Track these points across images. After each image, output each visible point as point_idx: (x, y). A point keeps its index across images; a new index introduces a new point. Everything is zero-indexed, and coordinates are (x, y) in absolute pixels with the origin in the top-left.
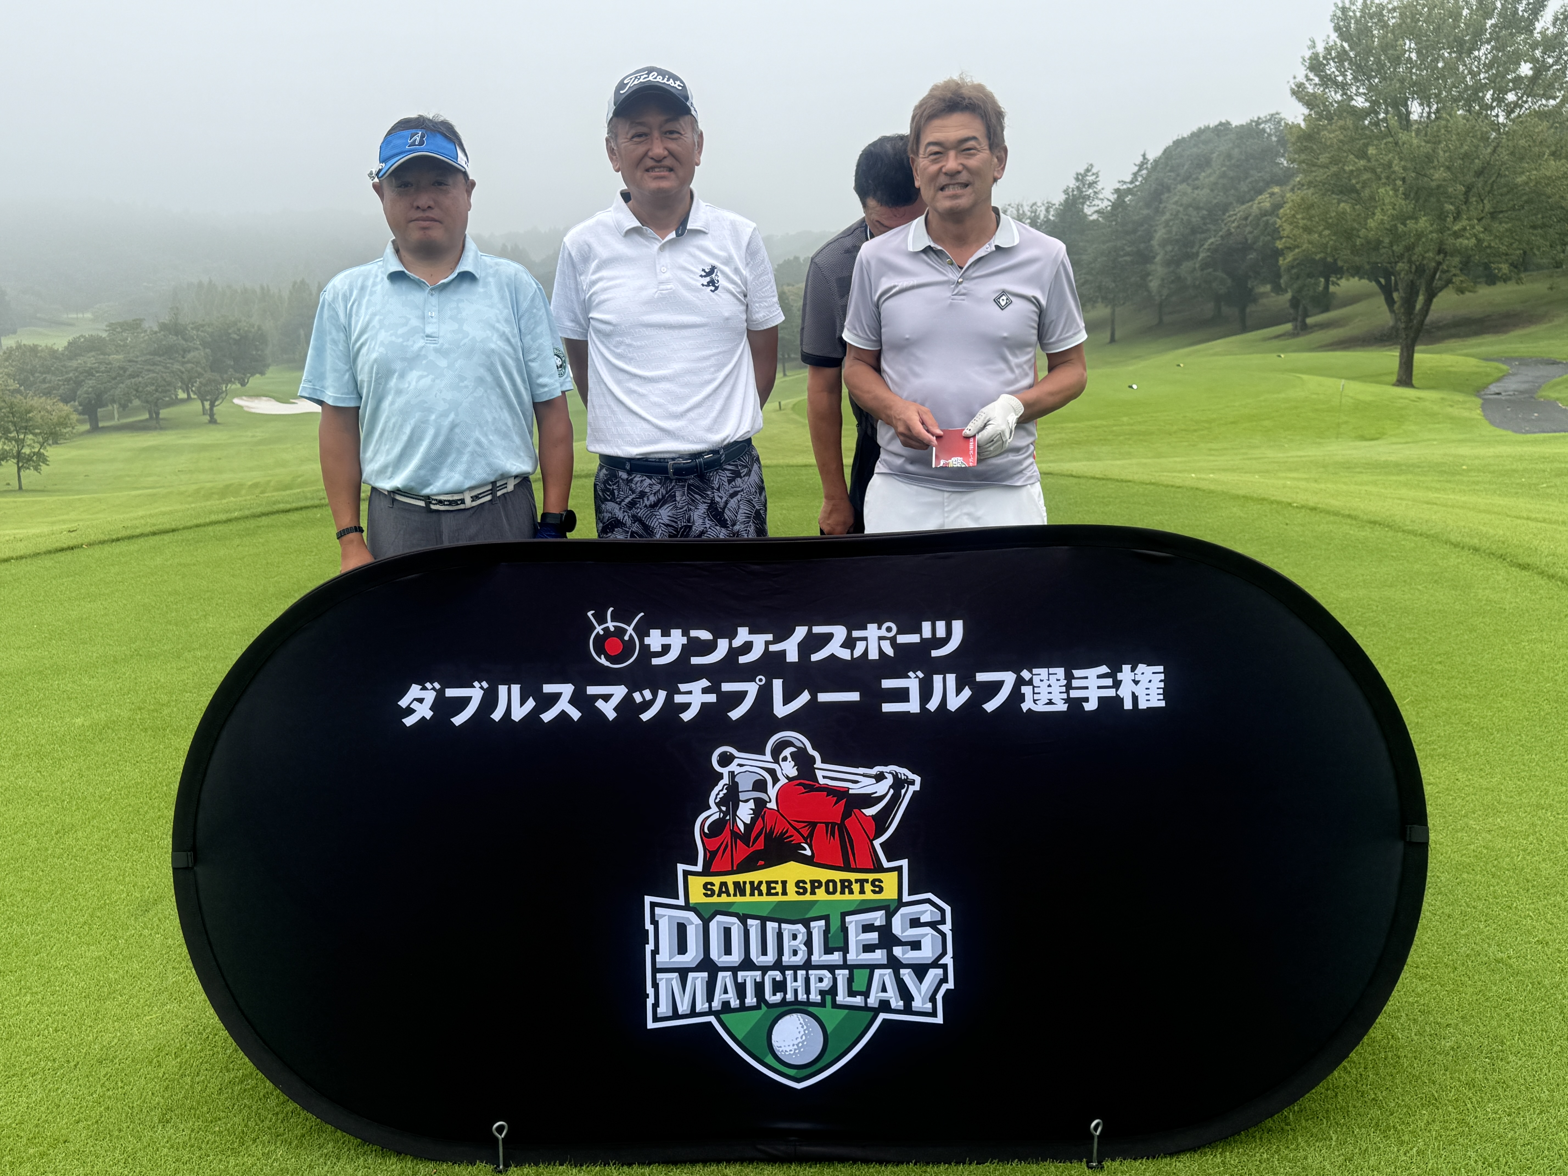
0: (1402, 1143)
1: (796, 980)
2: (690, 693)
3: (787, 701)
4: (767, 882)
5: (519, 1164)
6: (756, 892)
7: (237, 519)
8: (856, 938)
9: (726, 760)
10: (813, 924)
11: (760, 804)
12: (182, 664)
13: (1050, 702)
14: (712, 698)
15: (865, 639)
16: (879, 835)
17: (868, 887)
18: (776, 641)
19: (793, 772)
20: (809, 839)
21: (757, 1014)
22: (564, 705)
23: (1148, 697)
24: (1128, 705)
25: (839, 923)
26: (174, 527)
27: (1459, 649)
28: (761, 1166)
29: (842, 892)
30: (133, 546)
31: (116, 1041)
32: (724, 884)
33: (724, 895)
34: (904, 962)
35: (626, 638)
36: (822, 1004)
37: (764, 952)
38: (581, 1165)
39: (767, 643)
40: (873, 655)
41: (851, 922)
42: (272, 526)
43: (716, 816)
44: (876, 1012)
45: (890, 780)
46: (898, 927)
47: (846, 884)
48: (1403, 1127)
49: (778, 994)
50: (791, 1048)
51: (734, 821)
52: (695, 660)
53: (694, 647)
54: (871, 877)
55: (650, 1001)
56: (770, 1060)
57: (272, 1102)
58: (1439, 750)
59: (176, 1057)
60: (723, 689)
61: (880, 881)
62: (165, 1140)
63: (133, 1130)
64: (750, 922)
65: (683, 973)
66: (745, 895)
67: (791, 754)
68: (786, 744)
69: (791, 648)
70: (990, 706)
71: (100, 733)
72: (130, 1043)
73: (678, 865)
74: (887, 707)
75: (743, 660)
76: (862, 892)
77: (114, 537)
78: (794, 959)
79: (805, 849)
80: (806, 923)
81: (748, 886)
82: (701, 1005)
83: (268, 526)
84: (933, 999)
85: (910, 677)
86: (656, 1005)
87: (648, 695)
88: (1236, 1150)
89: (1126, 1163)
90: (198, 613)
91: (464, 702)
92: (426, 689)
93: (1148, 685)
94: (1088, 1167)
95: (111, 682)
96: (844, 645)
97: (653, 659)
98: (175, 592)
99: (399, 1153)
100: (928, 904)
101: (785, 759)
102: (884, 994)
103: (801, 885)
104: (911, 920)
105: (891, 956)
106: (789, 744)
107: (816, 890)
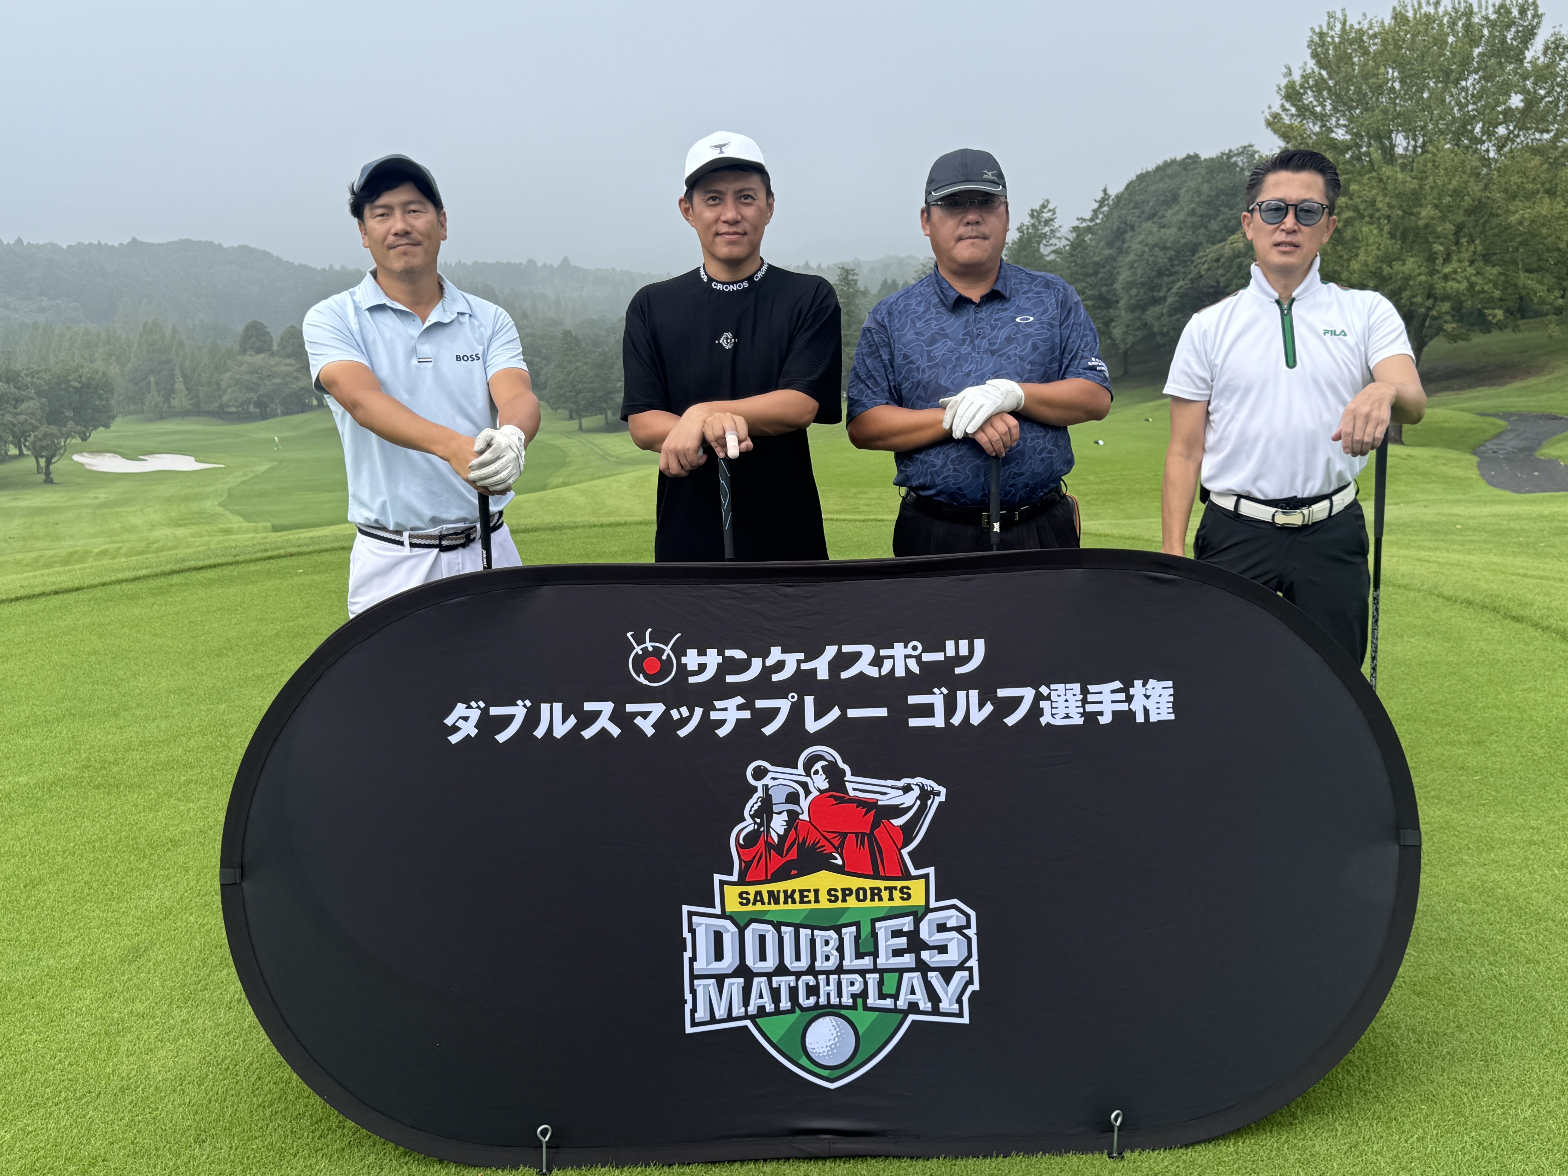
0: (1403, 1132)
1: (828, 984)
2: (725, 709)
3: (818, 716)
4: (800, 891)
5: (562, 1166)
6: (790, 900)
7: (146, 577)
8: (885, 943)
9: (760, 774)
10: (844, 930)
11: (793, 816)
12: (121, 722)
13: (1067, 716)
14: (746, 715)
15: (892, 657)
16: (906, 844)
17: (897, 894)
18: (807, 659)
19: (825, 785)
20: (840, 849)
21: (792, 1018)
23: (1158, 711)
24: (1140, 718)
25: (869, 929)
26: (77, 585)
27: (1453, 698)
28: (797, 1163)
29: (872, 900)
31: (134, 1073)
32: (758, 893)
33: (759, 904)
34: (932, 966)
35: (664, 657)
36: (854, 1007)
37: (798, 958)
38: (623, 1167)
39: (799, 662)
40: (900, 673)
41: (881, 928)
42: (186, 584)
43: (751, 828)
44: (905, 1013)
45: (916, 792)
46: (926, 932)
47: (876, 891)
49: (811, 998)
50: (825, 1049)
51: (768, 832)
52: (730, 679)
53: (730, 666)
54: (899, 884)
55: (688, 1007)
56: (804, 1061)
57: (305, 1122)
58: (1433, 793)
59: (199, 1086)
60: (757, 706)
61: (908, 888)
64: (783, 929)
65: (720, 979)
66: (779, 903)
67: (823, 767)
68: (816, 758)
69: (821, 667)
70: (1011, 721)
71: (50, 791)
73: (715, 875)
74: (914, 722)
75: (776, 678)
76: (891, 898)
77: (13, 596)
78: (826, 964)
79: (836, 859)
80: (838, 929)
81: (782, 895)
82: (738, 1011)
83: (181, 584)
84: (959, 1001)
85: (934, 694)
86: (694, 1010)
87: (685, 711)
88: (1247, 1141)
89: (1145, 1154)
90: (125, 674)
91: (508, 720)
92: (472, 708)
93: (1159, 700)
94: (1109, 1157)
95: (48, 742)
96: (872, 664)
97: (690, 678)
98: (95, 652)
99: (441, 1162)
100: (953, 910)
101: (816, 772)
102: (913, 997)
103: (833, 893)
104: (938, 925)
105: (919, 960)
106: (820, 758)
107: (847, 898)
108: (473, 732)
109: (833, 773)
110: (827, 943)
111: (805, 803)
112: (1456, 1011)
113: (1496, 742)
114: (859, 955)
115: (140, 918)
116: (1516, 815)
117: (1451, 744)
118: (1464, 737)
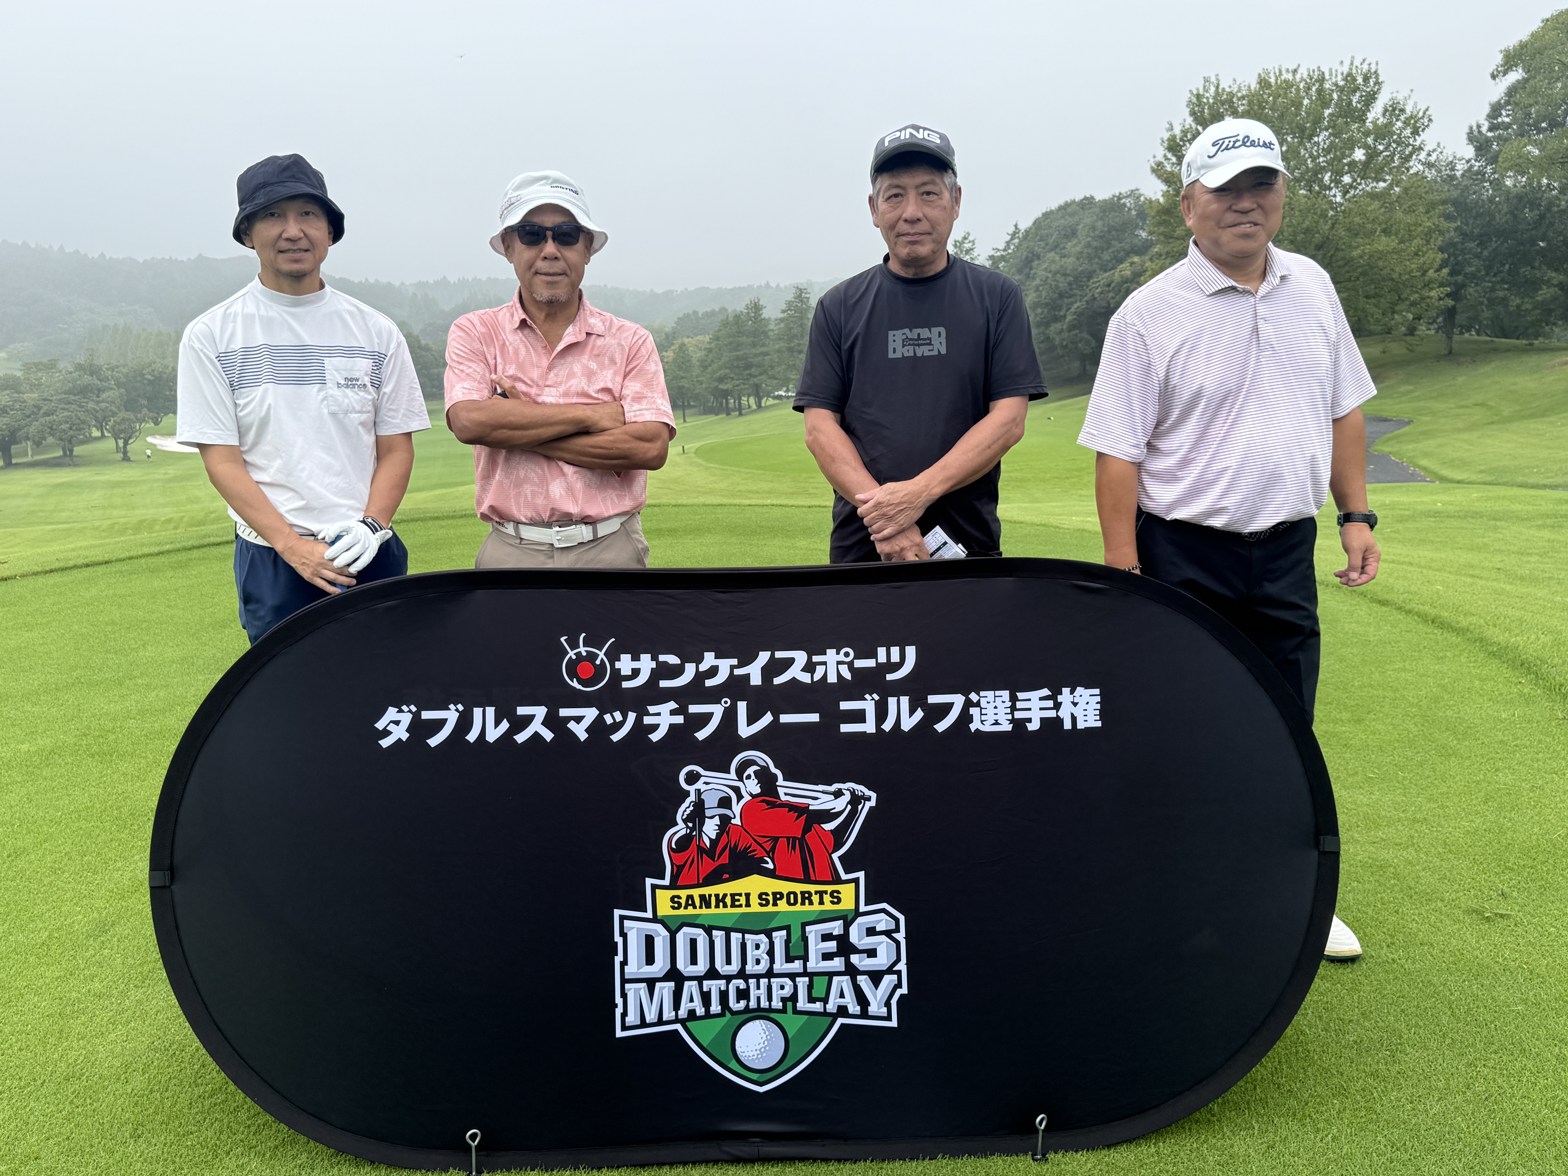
0: (1318, 1130)
1: (758, 988)
2: (659, 714)
3: (750, 722)
4: (731, 895)
5: (491, 1170)
6: (721, 904)
7: (169, 552)
8: (816, 947)
9: (692, 778)
10: (774, 934)
11: (725, 820)
12: (124, 691)
13: (996, 723)
14: (679, 719)
15: (825, 663)
16: (837, 848)
17: (827, 898)
18: (741, 665)
19: (757, 790)
20: (771, 853)
21: (722, 1021)
22: (536, 726)
23: (1086, 718)
24: (1068, 725)
25: (800, 933)
26: (106, 559)
28: (726, 1166)
29: (803, 904)
30: (67, 577)
31: (81, 1058)
32: (690, 897)
33: (690, 908)
34: (861, 969)
35: (598, 662)
36: (784, 1011)
37: (729, 962)
38: (552, 1170)
39: (732, 668)
40: (832, 679)
41: (811, 932)
43: (683, 832)
44: (834, 1017)
45: (847, 797)
46: (855, 936)
47: (807, 895)
48: (1318, 1115)
49: (742, 1002)
50: (754, 1053)
51: (700, 836)
52: (663, 684)
53: (663, 671)
54: (829, 888)
55: (619, 1011)
56: (734, 1065)
57: (243, 1115)
59: (144, 1073)
60: (690, 711)
61: (838, 892)
62: (138, 1155)
63: (105, 1145)
64: (715, 932)
65: (651, 983)
66: (710, 907)
67: (755, 772)
68: (750, 762)
69: (754, 672)
70: (941, 727)
71: (47, 759)
72: (96, 1060)
73: (647, 879)
74: (845, 728)
75: (709, 683)
76: (821, 902)
77: (47, 569)
78: (757, 967)
79: (768, 863)
80: (768, 933)
81: (713, 899)
82: (669, 1014)
83: (199, 559)
84: (888, 1004)
85: (866, 700)
86: (624, 1014)
87: (618, 716)
88: (1168, 1141)
89: (1069, 1154)
90: (136, 643)
91: (440, 724)
92: (403, 711)
93: (1086, 707)
94: (1033, 1159)
95: (55, 709)
96: (804, 670)
97: (623, 683)
98: (113, 623)
99: (373, 1162)
100: (883, 914)
101: (749, 777)
102: (842, 1000)
103: (764, 897)
104: (867, 929)
105: (848, 964)
106: (752, 763)
107: (778, 902)
108: (405, 736)
109: (766, 779)
110: (758, 947)
111: (737, 808)
112: (1359, 997)
113: (1374, 720)
114: (789, 959)
115: (112, 891)
116: (1398, 792)
117: (1335, 721)
118: (1346, 716)
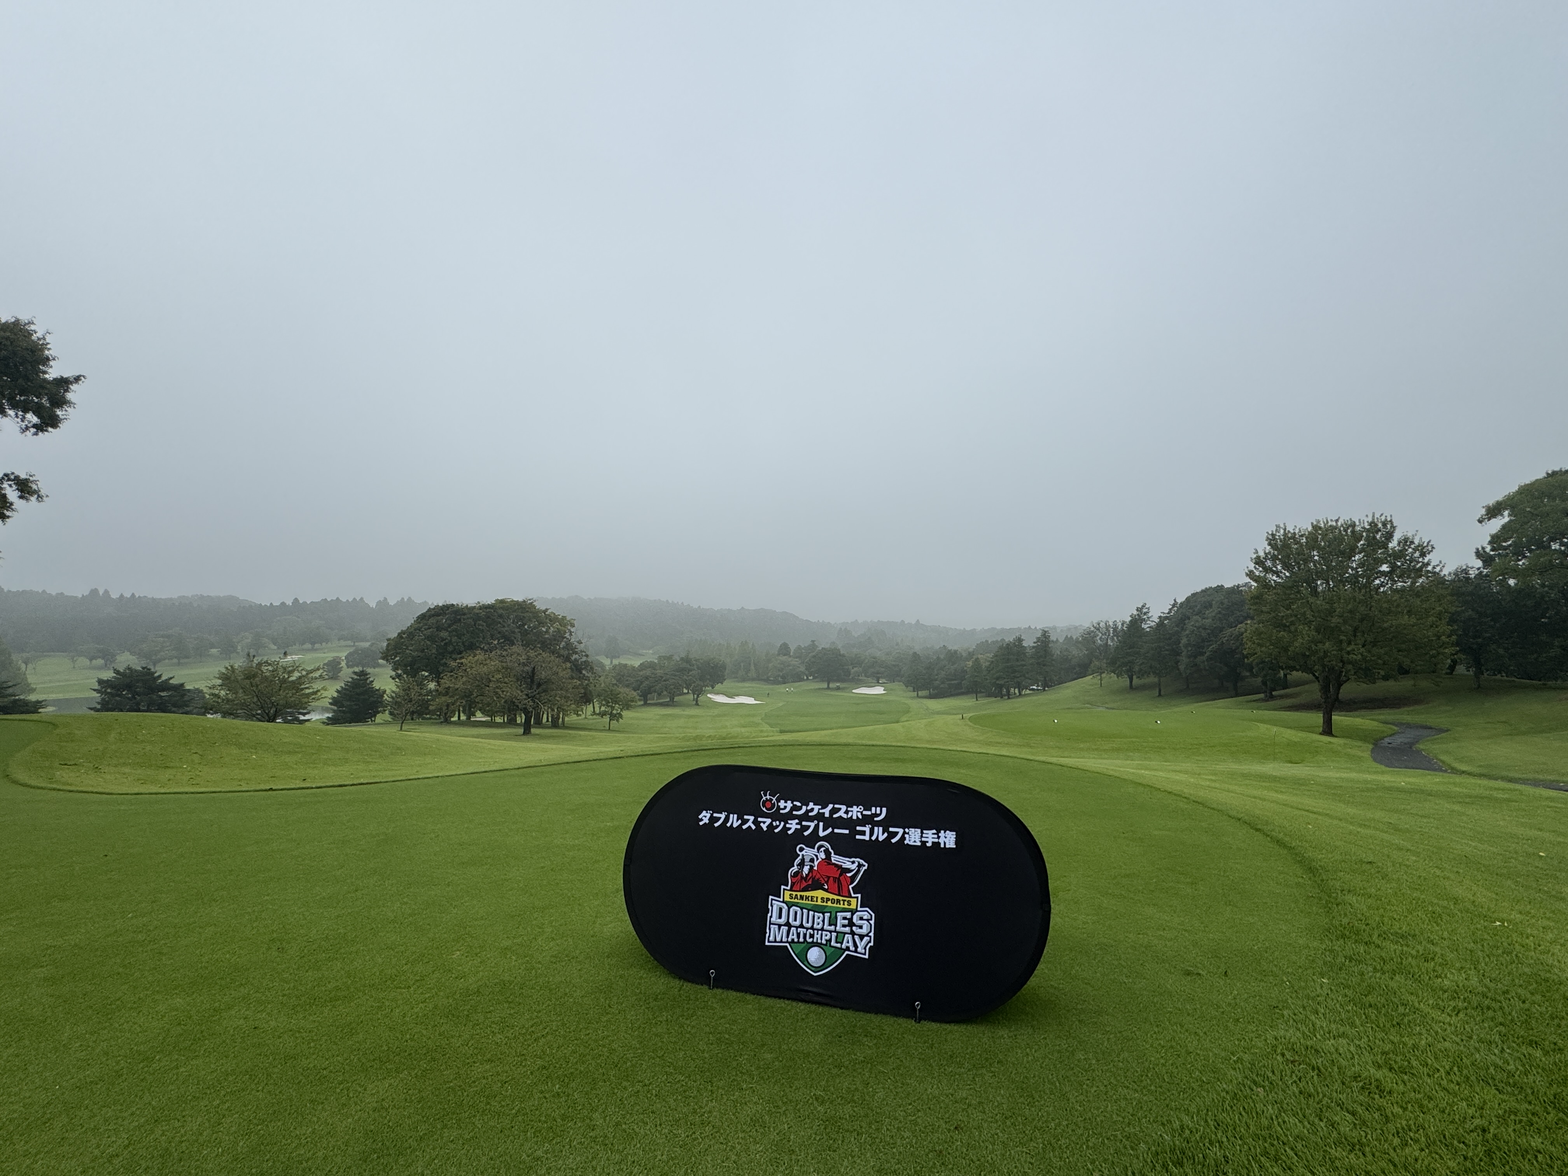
1: (818, 934)
2: (792, 824)
3: (824, 830)
4: (811, 896)
5: (717, 988)
6: (807, 899)
8: (840, 922)
9: (801, 850)
10: (825, 914)
11: (812, 867)
13: (915, 842)
14: (799, 827)
15: (852, 811)
16: (851, 884)
17: (846, 903)
18: (822, 808)
19: (824, 857)
20: (827, 882)
21: (803, 945)
22: (750, 824)
23: (949, 843)
24: (942, 846)
28: (797, 1002)
29: (837, 904)
31: (599, 931)
32: (796, 895)
33: (796, 899)
34: (856, 933)
35: (773, 802)
36: (826, 945)
37: (808, 922)
39: (819, 809)
40: (855, 817)
43: (796, 870)
44: (844, 950)
45: (857, 864)
46: (855, 919)
47: (838, 901)
49: (811, 939)
50: (814, 960)
51: (802, 872)
52: (794, 813)
53: (795, 808)
54: (847, 899)
55: (767, 935)
56: (806, 963)
60: (803, 824)
61: (850, 901)
64: (804, 910)
65: (780, 926)
66: (803, 900)
67: (824, 850)
68: (822, 846)
69: (827, 812)
70: (894, 841)
74: (858, 837)
75: (810, 814)
76: (844, 904)
78: (818, 926)
79: (825, 886)
80: (823, 913)
81: (805, 897)
82: (785, 939)
84: (865, 949)
85: (866, 827)
86: (769, 936)
87: (778, 823)
89: (931, 1023)
91: (719, 819)
92: (708, 813)
93: (949, 839)
94: (916, 1022)
96: (845, 813)
97: (781, 811)
99: (678, 978)
100: (866, 912)
101: (822, 851)
102: (848, 944)
103: (823, 899)
104: (860, 917)
105: (852, 930)
107: (828, 902)
108: (707, 822)
109: (827, 852)
110: (819, 918)
111: (816, 863)
